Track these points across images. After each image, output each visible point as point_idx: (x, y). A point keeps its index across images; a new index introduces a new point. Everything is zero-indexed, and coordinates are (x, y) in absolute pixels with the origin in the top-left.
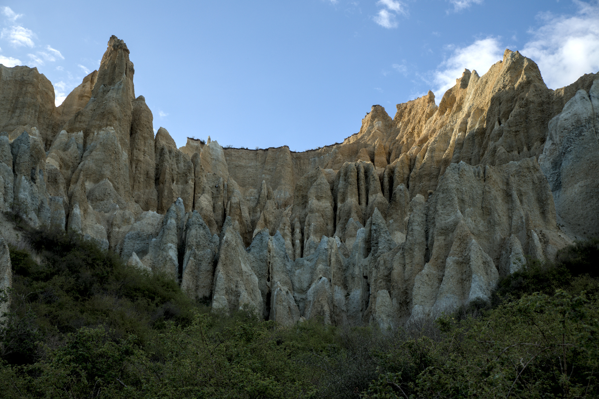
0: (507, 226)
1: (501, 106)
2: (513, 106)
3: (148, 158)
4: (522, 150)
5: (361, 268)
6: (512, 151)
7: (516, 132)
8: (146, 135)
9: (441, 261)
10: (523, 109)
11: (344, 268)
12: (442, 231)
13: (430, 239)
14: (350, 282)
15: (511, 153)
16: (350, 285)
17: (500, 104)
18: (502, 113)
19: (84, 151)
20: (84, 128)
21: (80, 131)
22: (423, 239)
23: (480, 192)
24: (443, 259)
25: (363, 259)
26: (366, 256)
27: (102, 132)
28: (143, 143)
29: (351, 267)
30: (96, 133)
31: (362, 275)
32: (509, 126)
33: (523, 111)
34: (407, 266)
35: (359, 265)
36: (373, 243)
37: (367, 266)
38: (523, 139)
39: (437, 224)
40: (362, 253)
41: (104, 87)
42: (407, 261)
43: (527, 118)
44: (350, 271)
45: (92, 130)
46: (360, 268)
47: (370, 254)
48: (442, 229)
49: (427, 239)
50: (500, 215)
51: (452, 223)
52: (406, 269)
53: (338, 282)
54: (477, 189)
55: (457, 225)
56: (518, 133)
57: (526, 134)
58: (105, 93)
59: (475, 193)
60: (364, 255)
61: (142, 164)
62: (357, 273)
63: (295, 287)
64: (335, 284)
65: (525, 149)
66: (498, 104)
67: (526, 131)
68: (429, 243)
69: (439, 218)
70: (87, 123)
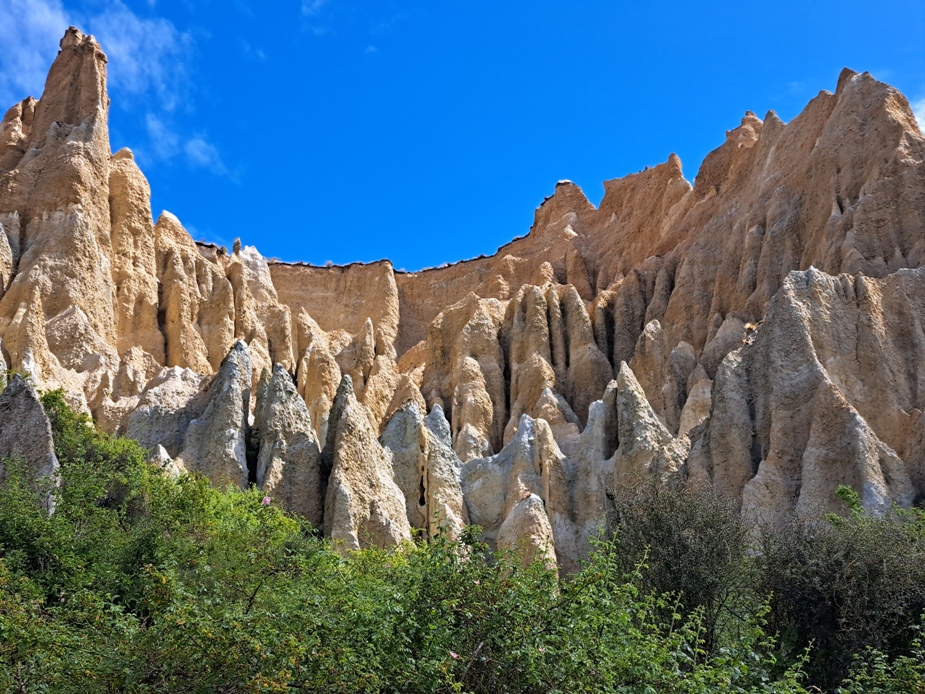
0: (908, 391)
1: (841, 174)
2: (865, 174)
3: (142, 270)
4: (892, 255)
5: (602, 477)
6: (874, 257)
7: (878, 221)
8: (137, 225)
9: (789, 458)
10: (890, 178)
11: (568, 478)
12: (786, 401)
13: (759, 416)
14: (581, 506)
15: (872, 261)
16: (581, 513)
17: (839, 171)
18: (843, 188)
19: (22, 250)
20: (21, 206)
21: (13, 212)
22: (746, 417)
23: (852, 327)
24: (792, 456)
25: (603, 461)
26: (608, 455)
27: (57, 215)
28: (131, 241)
29: (582, 476)
30: (45, 217)
31: (604, 493)
32: (865, 211)
33: (890, 182)
34: (716, 468)
35: (598, 471)
36: (622, 429)
37: (612, 474)
38: (893, 236)
39: (775, 387)
40: (601, 449)
41: (58, 126)
42: (716, 460)
43: (898, 196)
44: (580, 485)
45: (38, 210)
46: (599, 479)
47: (618, 453)
48: (786, 397)
49: (753, 416)
50: (894, 371)
51: (806, 385)
52: (716, 476)
53: (559, 506)
54: (845, 320)
55: (816, 388)
56: (882, 224)
57: (897, 226)
58: (60, 138)
59: (841, 328)
60: (604, 453)
61: (132, 281)
62: (594, 488)
63: (473, 517)
64: (554, 509)
65: (898, 252)
66: (835, 170)
67: (897, 219)
68: (759, 423)
69: (778, 375)
70: (27, 196)
